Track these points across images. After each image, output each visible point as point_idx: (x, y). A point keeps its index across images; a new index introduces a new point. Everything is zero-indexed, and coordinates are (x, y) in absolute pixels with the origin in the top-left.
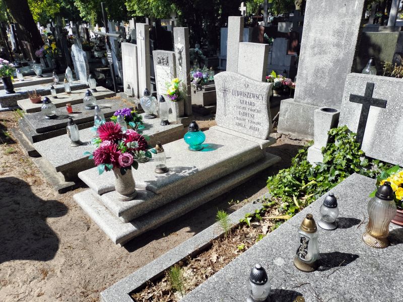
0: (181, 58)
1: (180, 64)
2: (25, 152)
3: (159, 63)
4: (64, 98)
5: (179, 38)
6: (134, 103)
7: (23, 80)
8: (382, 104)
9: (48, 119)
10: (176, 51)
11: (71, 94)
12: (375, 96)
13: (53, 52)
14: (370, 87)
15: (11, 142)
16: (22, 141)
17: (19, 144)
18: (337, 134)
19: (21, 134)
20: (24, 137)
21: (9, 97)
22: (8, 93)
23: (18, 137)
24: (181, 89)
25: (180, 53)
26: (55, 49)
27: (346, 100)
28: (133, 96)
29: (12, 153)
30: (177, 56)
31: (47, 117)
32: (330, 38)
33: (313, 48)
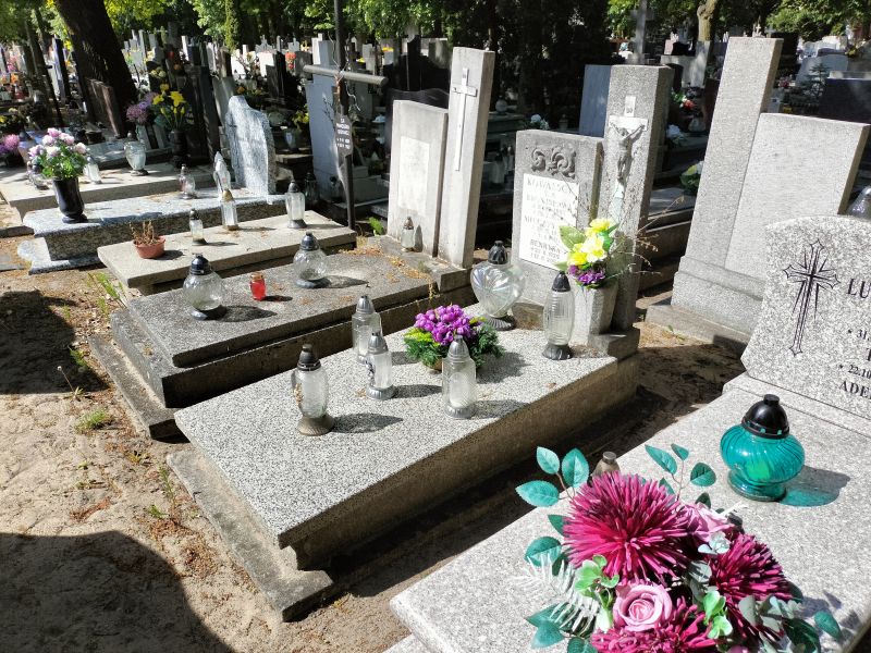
0: (627, 160)
2: (140, 426)
3: (539, 168)
4: (223, 244)
5: (631, 100)
6: (428, 271)
7: (100, 183)
9: (201, 319)
11: (241, 233)
13: (175, 111)
15: (91, 383)
16: (127, 383)
17: (118, 391)
19: (118, 358)
20: (131, 369)
21: (73, 233)
22: (70, 222)
23: (113, 369)
25: (628, 143)
26: (181, 105)
28: (419, 248)
29: (100, 426)
30: (614, 152)
31: (197, 314)
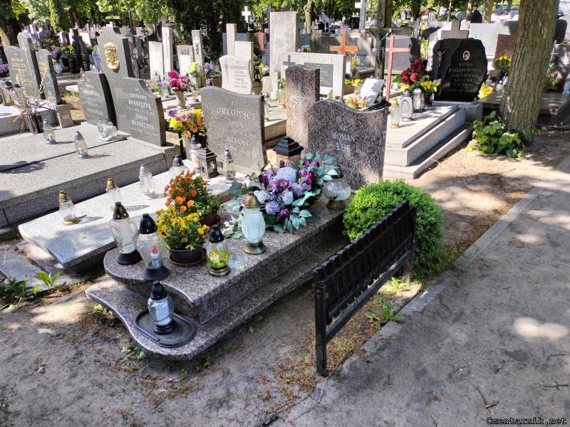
0: (197, 49)
1: (198, 53)
3: (182, 53)
5: (196, 37)
8: (294, 64)
10: (194, 45)
12: (291, 61)
14: (289, 57)
24: (199, 70)
25: (197, 46)
27: (282, 65)
30: (195, 48)
32: (284, 38)
33: (276, 43)
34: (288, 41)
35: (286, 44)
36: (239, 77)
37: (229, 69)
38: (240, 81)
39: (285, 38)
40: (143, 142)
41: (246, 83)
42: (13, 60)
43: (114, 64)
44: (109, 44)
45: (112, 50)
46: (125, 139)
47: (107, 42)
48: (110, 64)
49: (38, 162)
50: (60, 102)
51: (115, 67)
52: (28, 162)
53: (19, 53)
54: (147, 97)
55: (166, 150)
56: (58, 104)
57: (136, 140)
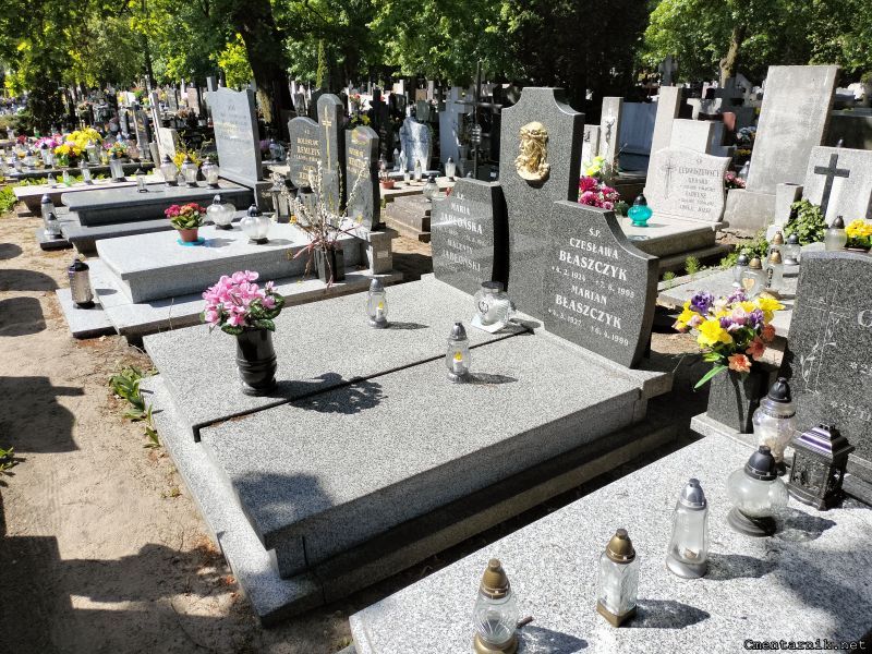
0: (609, 133)
1: (607, 141)
8: (845, 174)
10: (604, 125)
12: (838, 167)
14: (835, 158)
18: (800, 207)
24: (605, 171)
25: (609, 126)
27: (810, 172)
30: (604, 131)
32: (794, 115)
33: (773, 126)
34: (804, 124)
35: (799, 129)
36: (697, 190)
37: (675, 174)
38: (696, 199)
39: (798, 117)
40: (576, 348)
41: (711, 203)
42: (299, 141)
43: (534, 168)
44: (535, 126)
45: (538, 140)
46: (527, 330)
47: (530, 121)
48: (525, 168)
49: (364, 379)
50: (378, 226)
51: (536, 176)
52: (346, 379)
53: (312, 129)
54: (622, 254)
55: (647, 383)
56: (374, 229)
57: (557, 339)
